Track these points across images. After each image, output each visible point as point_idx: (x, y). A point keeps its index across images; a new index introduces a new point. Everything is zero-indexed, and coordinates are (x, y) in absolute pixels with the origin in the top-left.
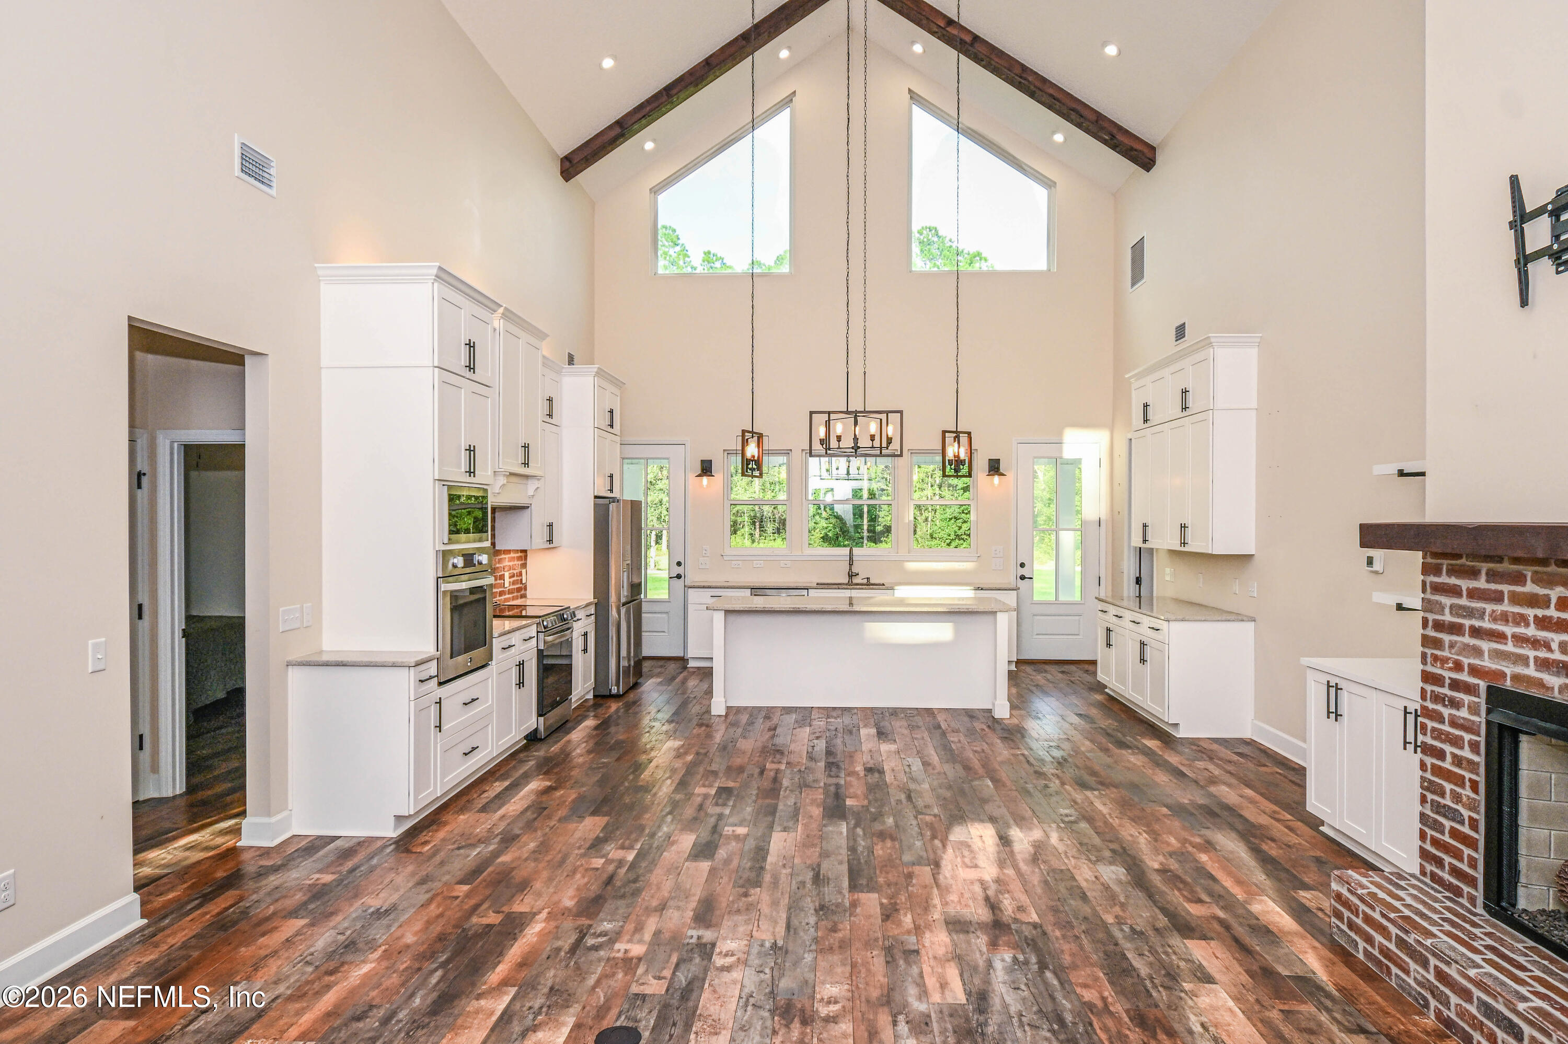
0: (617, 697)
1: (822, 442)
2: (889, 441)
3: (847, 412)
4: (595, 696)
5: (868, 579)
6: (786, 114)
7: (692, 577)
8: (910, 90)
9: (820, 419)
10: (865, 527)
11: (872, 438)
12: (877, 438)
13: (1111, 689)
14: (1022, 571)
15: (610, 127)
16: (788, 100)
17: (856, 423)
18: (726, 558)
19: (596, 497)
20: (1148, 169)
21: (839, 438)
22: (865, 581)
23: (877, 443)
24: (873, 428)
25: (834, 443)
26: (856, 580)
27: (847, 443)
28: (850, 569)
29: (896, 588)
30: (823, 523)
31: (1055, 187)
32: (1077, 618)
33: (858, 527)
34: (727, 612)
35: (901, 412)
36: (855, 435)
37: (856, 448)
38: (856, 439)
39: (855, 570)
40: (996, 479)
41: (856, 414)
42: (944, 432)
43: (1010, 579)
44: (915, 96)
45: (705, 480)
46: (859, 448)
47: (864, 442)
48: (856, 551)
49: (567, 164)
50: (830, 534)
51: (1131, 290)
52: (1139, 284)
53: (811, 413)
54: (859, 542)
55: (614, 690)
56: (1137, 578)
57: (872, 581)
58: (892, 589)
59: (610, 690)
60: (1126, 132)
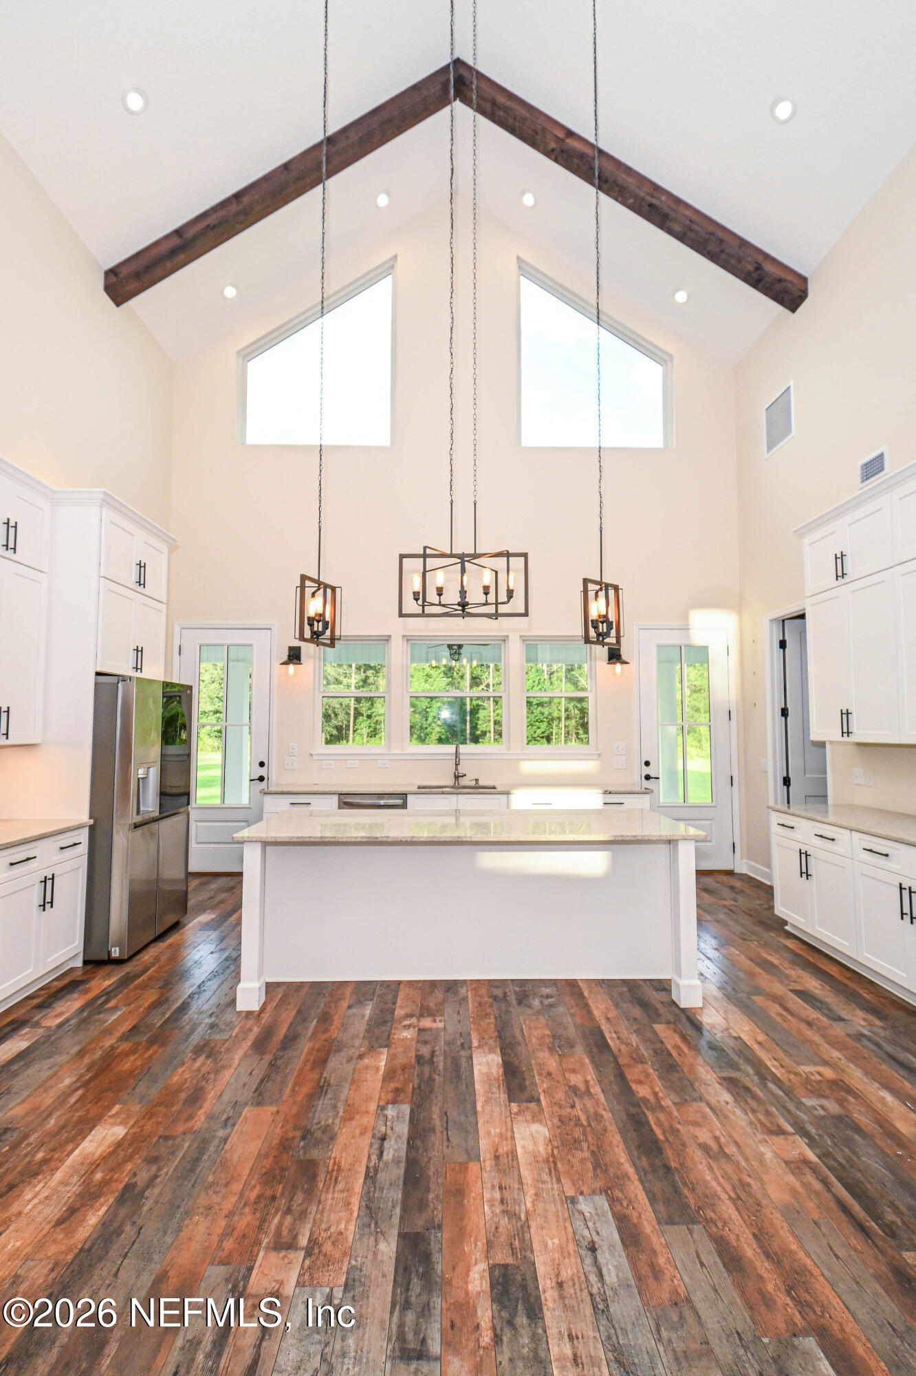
0: (119, 962)
1: (416, 596)
2: (510, 594)
3: (452, 556)
4: (85, 962)
5: (477, 780)
6: (386, 284)
7: (276, 779)
8: (518, 259)
9: (413, 565)
10: (468, 732)
11: (486, 591)
12: (492, 591)
13: (794, 927)
14: (646, 771)
15: (167, 237)
16: (389, 267)
17: (463, 571)
18: (315, 758)
19: (98, 674)
20: (793, 310)
21: (440, 592)
22: (473, 783)
23: (491, 598)
24: (488, 578)
25: (432, 596)
26: (464, 782)
27: (452, 597)
28: (456, 769)
29: (514, 791)
30: (438, 729)
31: (672, 362)
32: (709, 822)
33: (464, 731)
34: (266, 844)
35: (525, 555)
36: (462, 586)
37: (463, 605)
38: (463, 593)
39: (461, 770)
40: (618, 667)
41: (463, 558)
42: (586, 581)
43: (636, 781)
44: (524, 266)
45: (291, 668)
46: (467, 604)
47: (475, 596)
48: (463, 749)
49: (113, 279)
50: (443, 737)
51: (766, 456)
52: (776, 449)
53: (402, 557)
54: (464, 742)
55: (115, 953)
56: (784, 778)
57: (481, 783)
58: (508, 793)
59: (109, 953)
60: (774, 261)
